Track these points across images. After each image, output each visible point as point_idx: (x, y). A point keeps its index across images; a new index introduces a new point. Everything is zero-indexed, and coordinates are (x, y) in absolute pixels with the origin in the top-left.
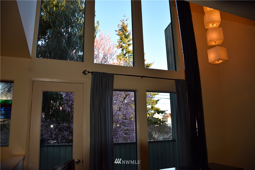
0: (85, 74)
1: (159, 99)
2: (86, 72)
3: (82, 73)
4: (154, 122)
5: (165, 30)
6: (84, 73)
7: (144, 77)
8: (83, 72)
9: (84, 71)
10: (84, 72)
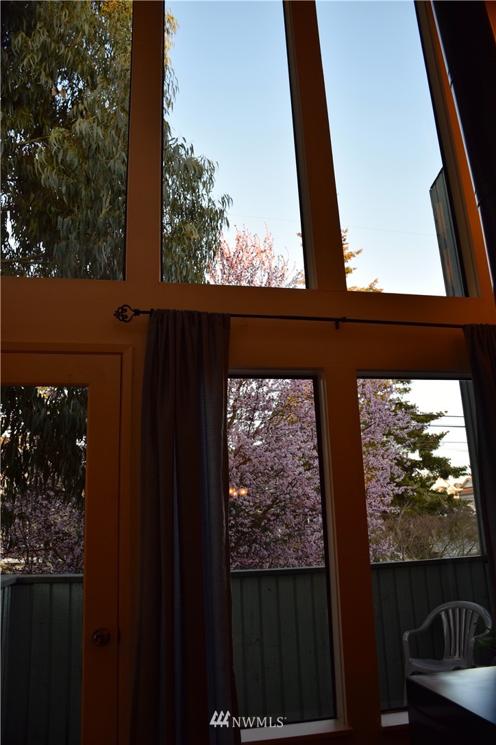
0: (123, 320)
1: (444, 430)
2: (126, 310)
3: (114, 315)
4: (430, 504)
5: (431, 188)
6: (121, 314)
7: (344, 320)
8: (118, 312)
9: (122, 308)
10: (120, 311)
